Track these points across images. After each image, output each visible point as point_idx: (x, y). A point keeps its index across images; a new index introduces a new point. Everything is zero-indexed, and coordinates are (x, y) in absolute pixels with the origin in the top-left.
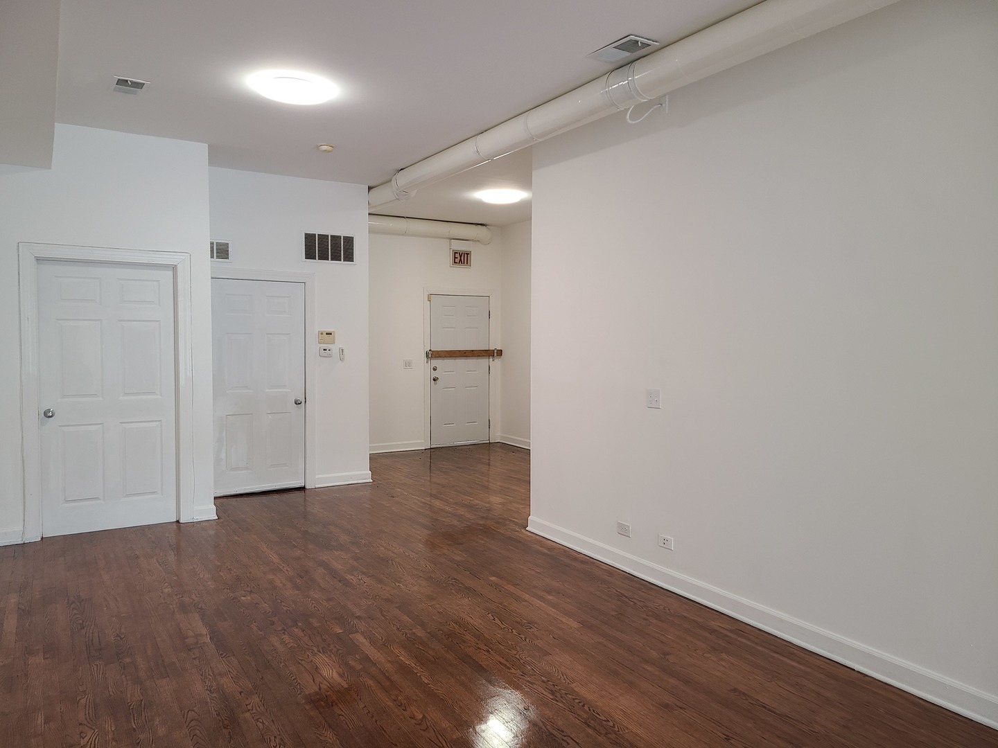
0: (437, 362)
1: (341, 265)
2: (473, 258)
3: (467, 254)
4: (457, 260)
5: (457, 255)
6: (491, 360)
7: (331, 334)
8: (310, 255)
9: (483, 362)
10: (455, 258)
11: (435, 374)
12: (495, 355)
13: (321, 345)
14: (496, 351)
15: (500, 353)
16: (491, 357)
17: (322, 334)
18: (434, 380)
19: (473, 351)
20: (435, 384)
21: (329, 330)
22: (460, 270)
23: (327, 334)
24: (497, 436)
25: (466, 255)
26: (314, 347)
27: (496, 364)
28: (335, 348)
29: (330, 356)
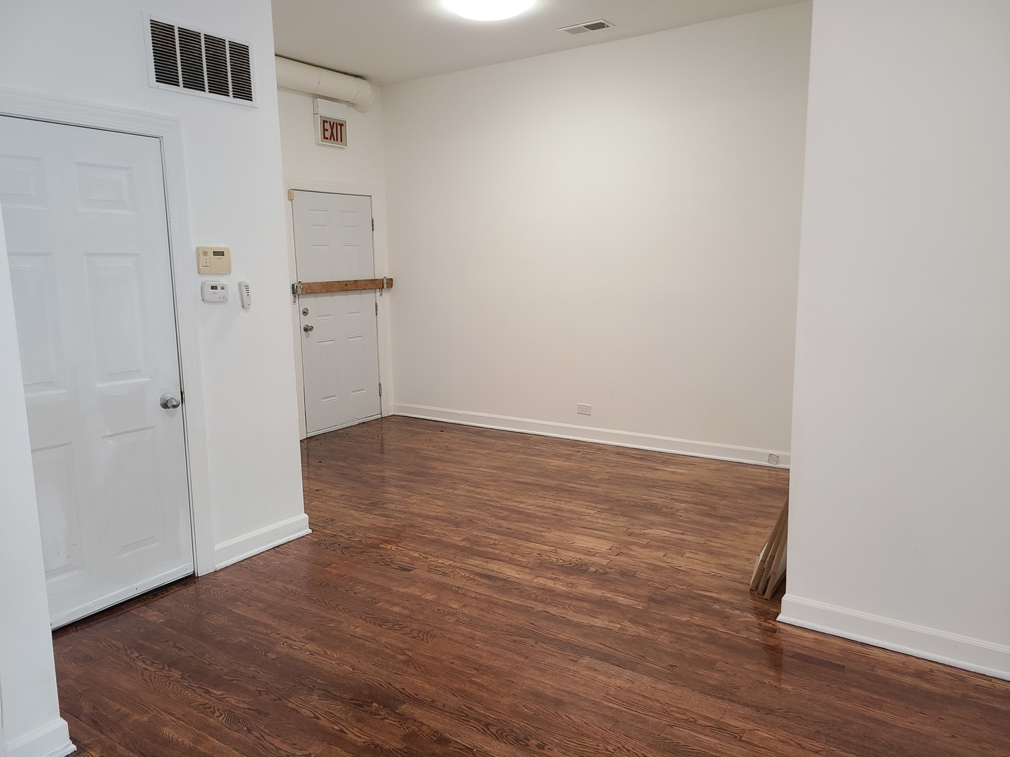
0: (308, 302)
1: (227, 105)
2: (350, 131)
3: (341, 125)
4: (328, 134)
5: (327, 126)
6: (378, 294)
7: (222, 254)
8: (165, 74)
9: (368, 298)
10: (325, 130)
11: (307, 321)
12: (385, 286)
13: (205, 278)
14: (385, 281)
15: (390, 283)
16: (378, 290)
17: (205, 253)
18: (306, 330)
19: (356, 281)
20: (308, 337)
21: (219, 246)
22: (331, 151)
23: (216, 253)
24: (391, 407)
25: (339, 127)
26: (190, 283)
27: (384, 299)
28: (230, 282)
29: (223, 300)
